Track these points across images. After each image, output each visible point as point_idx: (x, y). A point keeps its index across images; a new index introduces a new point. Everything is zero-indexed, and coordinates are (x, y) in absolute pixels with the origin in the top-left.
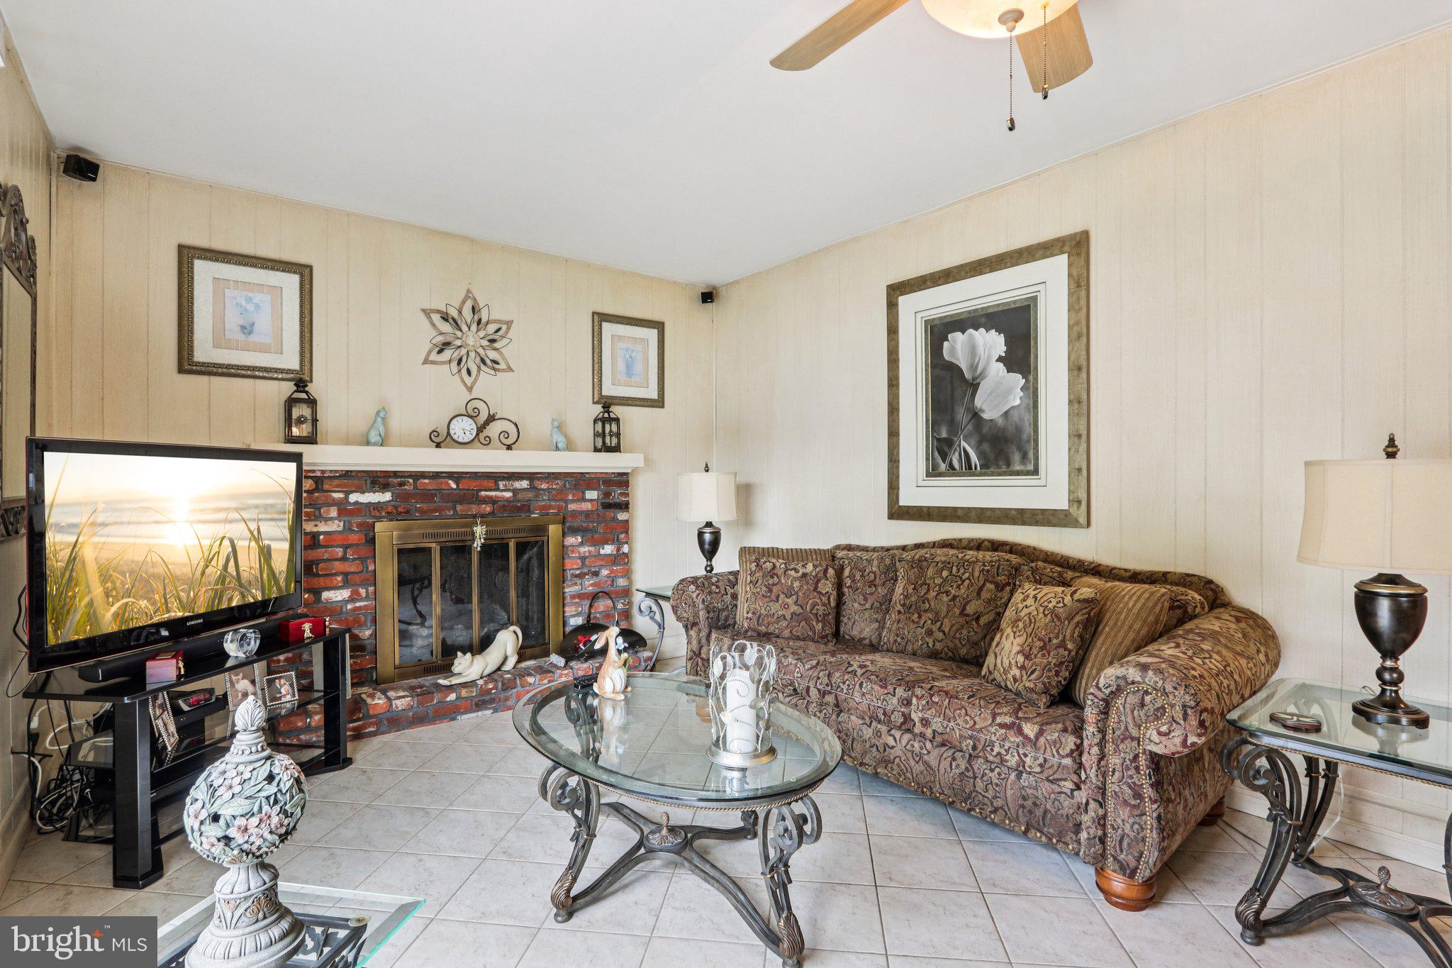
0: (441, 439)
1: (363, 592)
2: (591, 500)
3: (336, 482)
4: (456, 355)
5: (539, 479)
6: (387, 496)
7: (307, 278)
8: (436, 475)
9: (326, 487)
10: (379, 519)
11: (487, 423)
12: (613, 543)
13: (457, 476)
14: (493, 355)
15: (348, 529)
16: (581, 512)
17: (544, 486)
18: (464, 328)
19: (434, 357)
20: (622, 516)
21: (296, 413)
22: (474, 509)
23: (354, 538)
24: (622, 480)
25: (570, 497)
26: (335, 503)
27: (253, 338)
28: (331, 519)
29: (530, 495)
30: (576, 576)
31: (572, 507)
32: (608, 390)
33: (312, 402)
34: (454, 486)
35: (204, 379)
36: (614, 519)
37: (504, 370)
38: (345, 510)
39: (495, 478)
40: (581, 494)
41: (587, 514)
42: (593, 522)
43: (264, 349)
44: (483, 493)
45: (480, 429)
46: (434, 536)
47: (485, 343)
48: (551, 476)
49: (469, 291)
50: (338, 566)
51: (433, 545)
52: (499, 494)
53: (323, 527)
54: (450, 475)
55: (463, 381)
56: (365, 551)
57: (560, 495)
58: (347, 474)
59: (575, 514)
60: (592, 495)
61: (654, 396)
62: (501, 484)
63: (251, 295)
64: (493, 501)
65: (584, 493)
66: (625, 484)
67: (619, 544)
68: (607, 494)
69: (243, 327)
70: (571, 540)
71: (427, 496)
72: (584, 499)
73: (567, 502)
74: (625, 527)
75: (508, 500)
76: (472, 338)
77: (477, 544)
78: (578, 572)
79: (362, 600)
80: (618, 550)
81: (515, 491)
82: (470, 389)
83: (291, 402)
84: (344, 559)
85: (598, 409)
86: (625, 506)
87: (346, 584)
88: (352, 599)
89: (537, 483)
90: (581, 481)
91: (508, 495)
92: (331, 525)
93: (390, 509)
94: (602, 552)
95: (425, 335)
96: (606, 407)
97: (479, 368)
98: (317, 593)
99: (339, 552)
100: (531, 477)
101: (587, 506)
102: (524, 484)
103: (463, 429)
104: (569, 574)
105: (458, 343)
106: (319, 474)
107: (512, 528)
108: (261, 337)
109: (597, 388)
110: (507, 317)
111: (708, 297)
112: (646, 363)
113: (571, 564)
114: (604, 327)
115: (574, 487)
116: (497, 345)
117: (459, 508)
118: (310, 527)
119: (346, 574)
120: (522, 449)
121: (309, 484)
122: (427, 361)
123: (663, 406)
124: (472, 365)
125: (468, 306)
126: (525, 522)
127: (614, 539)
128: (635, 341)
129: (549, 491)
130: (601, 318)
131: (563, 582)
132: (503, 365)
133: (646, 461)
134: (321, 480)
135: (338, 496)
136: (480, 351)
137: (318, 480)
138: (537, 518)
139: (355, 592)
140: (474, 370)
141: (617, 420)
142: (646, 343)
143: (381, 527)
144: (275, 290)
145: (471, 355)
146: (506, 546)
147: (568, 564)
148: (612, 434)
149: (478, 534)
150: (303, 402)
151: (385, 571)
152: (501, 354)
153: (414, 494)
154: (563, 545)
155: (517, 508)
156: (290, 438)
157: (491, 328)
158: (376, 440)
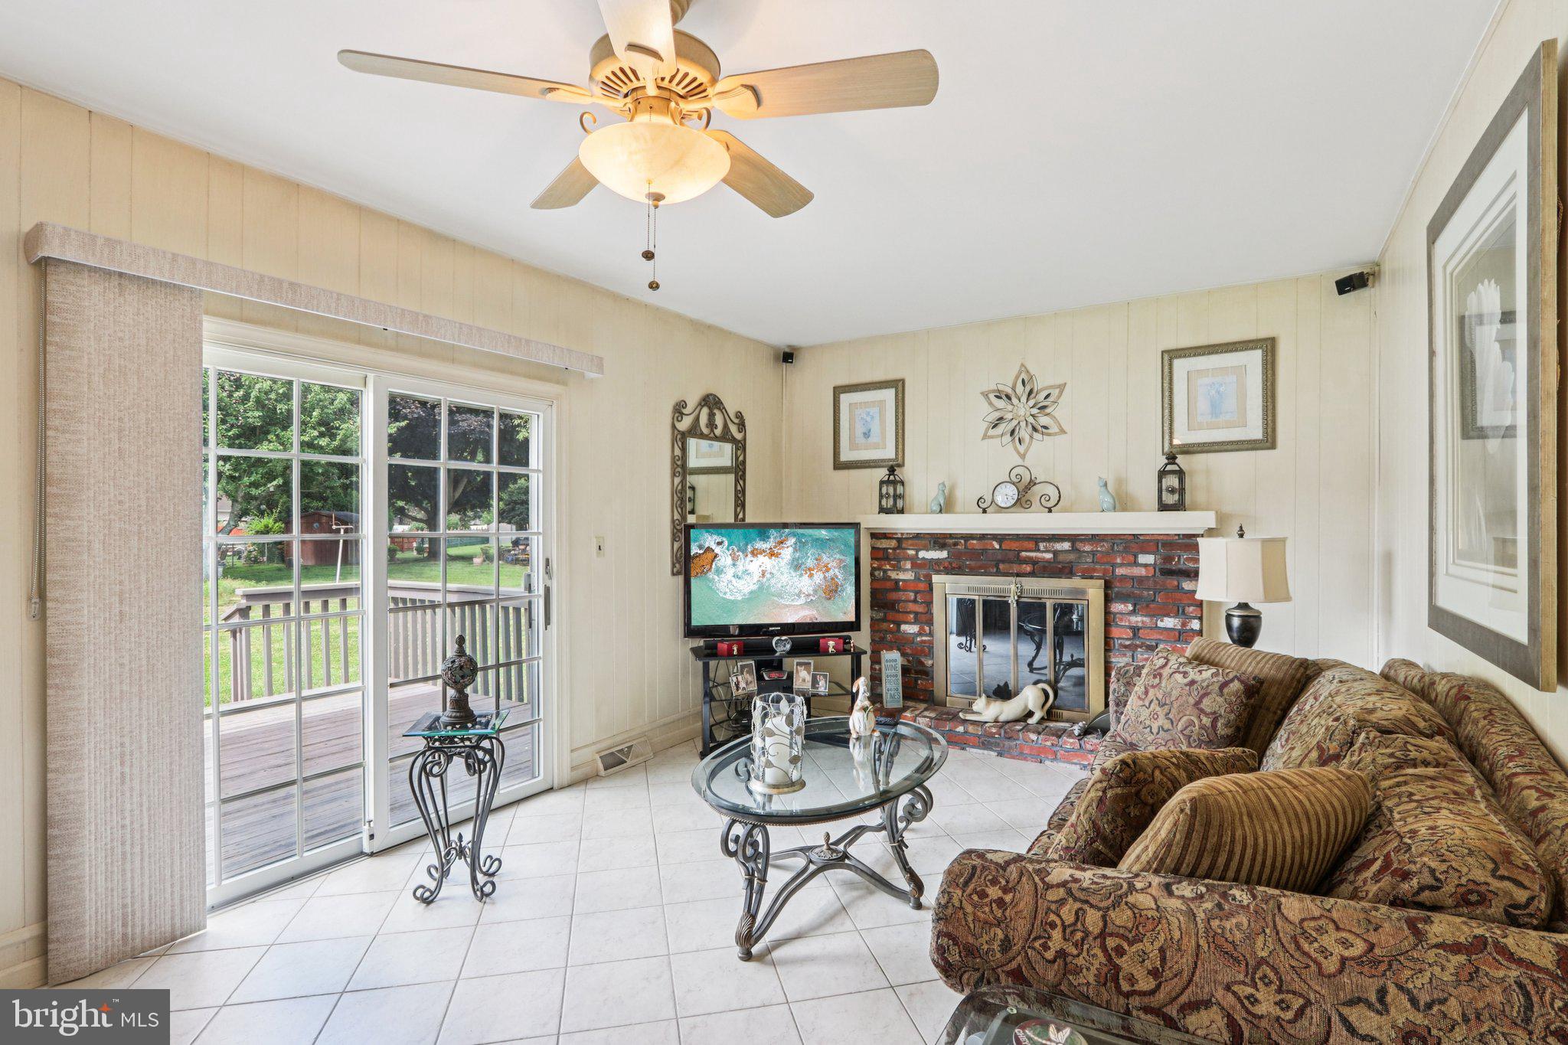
0: (987, 506)
1: (926, 629)
2: (1146, 566)
3: (910, 542)
4: (1010, 429)
5: (1082, 541)
6: (943, 554)
7: (900, 388)
8: (982, 537)
9: (904, 545)
10: (938, 572)
11: (1029, 488)
12: (1176, 615)
13: (1000, 538)
14: (1044, 420)
15: (917, 578)
16: (1133, 578)
17: (1088, 548)
18: (1015, 400)
19: (990, 432)
20: (1187, 585)
21: (884, 491)
22: (1015, 568)
23: (922, 586)
24: (1188, 543)
25: (1119, 561)
26: (908, 558)
27: (870, 439)
28: (907, 570)
29: (1072, 557)
30: (1126, 647)
31: (1119, 571)
32: (1181, 438)
33: (898, 484)
34: (997, 547)
35: (845, 472)
36: (1178, 587)
37: (1055, 434)
38: (917, 564)
39: (1035, 539)
40: (1132, 558)
41: (1141, 580)
42: (1149, 589)
43: (876, 446)
44: (1024, 554)
45: (1023, 495)
46: (981, 590)
47: (1035, 411)
48: (1094, 538)
49: (1022, 365)
50: (911, 606)
51: (976, 598)
52: (1039, 555)
53: (902, 576)
54: (994, 537)
55: (1015, 448)
56: (926, 597)
57: (1108, 557)
58: (918, 536)
59: (1124, 578)
60: (1145, 559)
61: (1258, 435)
62: (1042, 546)
63: (868, 410)
64: (1034, 562)
65: (1136, 557)
66: (1193, 548)
67: (1186, 618)
68: (1168, 559)
69: (865, 434)
70: (1117, 607)
71: (974, 554)
72: (1135, 563)
73: (1114, 566)
74: (1191, 599)
75: (1048, 561)
76: (1022, 409)
77: (1012, 601)
78: (1128, 643)
79: (926, 635)
80: (1184, 624)
81: (1056, 553)
82: (1023, 456)
83: (885, 483)
84: (915, 601)
85: (1163, 462)
86: (1192, 574)
87: (916, 621)
88: (920, 634)
89: (1079, 545)
90: (1135, 544)
91: (1049, 556)
92: (907, 575)
93: (946, 565)
94: (1160, 624)
95: (983, 416)
96: (1171, 458)
97: (1031, 437)
98: (898, 624)
99: (912, 595)
100: (1073, 538)
101: (1142, 572)
102: (1066, 546)
103: (1007, 495)
104: (1117, 643)
105: (1009, 416)
106: (899, 536)
107: (1048, 589)
108: (874, 438)
109: (1167, 437)
110: (1060, 381)
111: (1348, 284)
112: (1242, 396)
113: (1119, 633)
114: (1178, 363)
115: (1127, 550)
116: (1048, 411)
117: (1001, 566)
118: (893, 575)
119: (916, 614)
120: (1065, 510)
121: (894, 543)
122: (985, 437)
123: (1273, 446)
124: (1024, 433)
125: (1020, 381)
126: (1064, 583)
127: (1179, 612)
128: (1224, 370)
129: (1093, 553)
130: (1171, 355)
131: (1106, 651)
132: (1054, 429)
133: (1221, 518)
134: (901, 540)
135: (911, 552)
136: (1031, 420)
137: (899, 540)
138: (1076, 582)
139: (922, 629)
140: (1027, 438)
141: (1181, 474)
142: (1241, 371)
143: (936, 579)
144: (882, 403)
145: (1023, 424)
146: (1044, 606)
147: (1115, 632)
148: (1172, 491)
149: (1015, 589)
150: (892, 483)
151: (939, 615)
152: (1054, 419)
153: (965, 553)
154: (1106, 612)
155: (1058, 569)
156: (881, 510)
157: (1043, 395)
158: (936, 508)
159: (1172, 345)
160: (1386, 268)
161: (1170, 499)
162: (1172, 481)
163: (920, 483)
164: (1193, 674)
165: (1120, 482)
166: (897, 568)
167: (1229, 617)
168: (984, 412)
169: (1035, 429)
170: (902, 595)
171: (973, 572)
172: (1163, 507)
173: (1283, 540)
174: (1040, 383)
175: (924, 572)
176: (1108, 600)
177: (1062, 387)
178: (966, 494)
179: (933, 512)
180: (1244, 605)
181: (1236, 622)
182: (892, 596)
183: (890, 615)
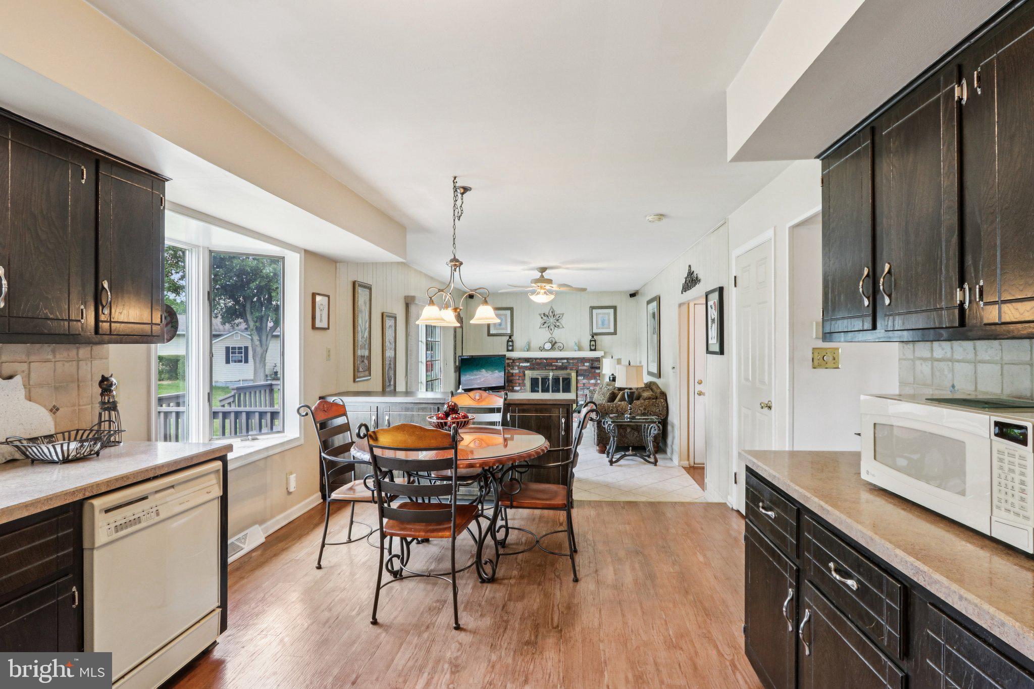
0: (542, 349)
1: (523, 388)
2: (587, 366)
3: (517, 360)
4: (548, 326)
5: (570, 359)
6: (528, 364)
7: (512, 311)
8: (541, 359)
9: (515, 362)
10: (527, 370)
11: (554, 344)
14: (558, 324)
15: (519, 372)
16: (583, 370)
17: (571, 361)
18: (549, 317)
19: (542, 326)
20: (597, 371)
21: (509, 344)
22: (551, 368)
23: (521, 374)
24: (597, 360)
25: (580, 365)
26: (516, 366)
27: (501, 327)
28: (516, 369)
29: (567, 364)
31: (580, 368)
32: (595, 331)
33: (512, 341)
34: (545, 362)
35: (492, 337)
36: (595, 372)
38: (519, 368)
39: (557, 359)
41: (585, 370)
42: (587, 372)
43: (503, 329)
44: (553, 363)
45: (553, 346)
46: (539, 375)
47: (555, 321)
48: (573, 359)
49: (551, 307)
50: (517, 381)
51: (540, 377)
52: (558, 364)
53: (514, 372)
54: (545, 359)
55: (549, 331)
56: (523, 378)
57: (576, 364)
58: (520, 359)
59: (581, 370)
60: (586, 364)
61: (613, 331)
62: (558, 361)
63: (501, 317)
64: (556, 366)
66: (599, 361)
67: (598, 379)
68: (592, 364)
69: (500, 325)
70: (580, 378)
71: (539, 364)
72: (584, 365)
73: (578, 366)
74: (599, 374)
75: (560, 366)
76: (552, 320)
77: (551, 378)
80: (596, 382)
81: (562, 363)
82: (552, 334)
83: (508, 341)
84: (519, 379)
85: (590, 337)
86: (599, 368)
87: (519, 386)
88: (521, 390)
89: (569, 361)
90: (583, 360)
91: (561, 364)
92: (516, 371)
93: (529, 367)
94: (590, 382)
95: (539, 321)
96: (593, 337)
98: (513, 388)
99: (518, 377)
100: (567, 359)
101: (585, 368)
102: (565, 361)
103: (548, 346)
104: (579, 388)
105: (548, 322)
106: (514, 358)
107: (561, 374)
108: (503, 326)
109: (591, 331)
110: (562, 313)
111: (633, 295)
112: (609, 320)
114: (594, 311)
115: (581, 362)
116: (560, 321)
117: (547, 367)
118: (511, 371)
119: (519, 383)
120: (565, 351)
121: (511, 361)
122: (540, 328)
123: (616, 334)
124: (552, 327)
125: (551, 311)
126: (565, 372)
127: (595, 378)
128: (605, 314)
129: (573, 363)
130: (592, 308)
131: (577, 390)
132: (561, 327)
133: (605, 353)
135: (518, 364)
136: (554, 323)
137: (513, 360)
138: (568, 371)
139: (521, 388)
140: (553, 329)
141: (595, 341)
142: (609, 314)
143: (527, 372)
144: (506, 315)
145: (552, 324)
146: (559, 379)
147: (579, 385)
148: (593, 346)
149: (551, 374)
150: (510, 341)
151: (528, 383)
152: (561, 323)
153: (536, 364)
154: (577, 379)
155: (563, 368)
156: (508, 350)
157: (558, 316)
158: (525, 349)
159: (592, 305)
160: (640, 292)
161: (593, 348)
162: (593, 343)
163: (519, 340)
164: (608, 387)
165: (579, 342)
166: (513, 369)
167: (610, 377)
168: (541, 321)
169: (555, 326)
170: (515, 378)
171: (538, 369)
172: (591, 350)
174: (557, 312)
175: (521, 370)
176: (577, 376)
177: (563, 314)
178: (535, 344)
179: (525, 351)
180: (613, 375)
181: (611, 379)
182: (511, 378)
183: (511, 384)
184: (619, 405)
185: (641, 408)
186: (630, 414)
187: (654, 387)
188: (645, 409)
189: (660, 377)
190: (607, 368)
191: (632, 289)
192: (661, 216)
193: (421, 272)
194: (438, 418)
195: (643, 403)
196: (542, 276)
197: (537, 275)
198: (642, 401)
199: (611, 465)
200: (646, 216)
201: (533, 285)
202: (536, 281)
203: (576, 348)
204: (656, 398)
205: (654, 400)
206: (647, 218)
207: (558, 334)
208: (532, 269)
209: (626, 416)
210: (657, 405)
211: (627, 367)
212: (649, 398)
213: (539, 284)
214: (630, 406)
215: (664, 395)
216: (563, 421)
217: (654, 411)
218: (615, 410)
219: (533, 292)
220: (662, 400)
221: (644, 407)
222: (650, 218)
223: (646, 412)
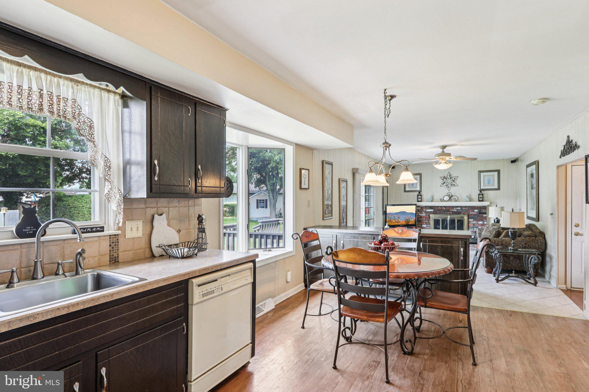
0: (442, 200)
1: (428, 226)
3: (424, 208)
4: (446, 185)
5: (463, 207)
6: (432, 210)
7: (421, 175)
8: (441, 207)
10: (431, 214)
11: (451, 197)
12: (482, 221)
13: (445, 207)
14: (454, 183)
16: (473, 214)
17: (464, 209)
18: (447, 179)
19: (442, 185)
20: (484, 215)
21: (418, 197)
22: (449, 213)
23: (427, 217)
24: (484, 208)
27: (413, 186)
28: (424, 213)
29: (461, 210)
31: (470, 213)
32: (482, 187)
33: (421, 195)
34: (444, 209)
35: (407, 193)
36: (482, 216)
38: (426, 212)
39: (453, 207)
41: (475, 215)
42: (477, 216)
43: (415, 187)
44: (450, 210)
46: (440, 217)
47: (452, 181)
48: (465, 207)
49: (449, 172)
51: (440, 219)
52: (454, 210)
54: (444, 207)
55: (448, 188)
56: (429, 219)
57: (468, 210)
58: (426, 207)
59: (471, 214)
60: (476, 211)
61: (497, 187)
64: (453, 212)
66: (486, 209)
67: (484, 221)
68: (480, 211)
70: (470, 220)
71: (439, 210)
72: (474, 211)
73: (469, 212)
74: (486, 218)
75: (456, 211)
76: (449, 181)
77: (448, 219)
78: (472, 227)
80: (483, 223)
81: (457, 210)
82: (449, 190)
83: (418, 195)
84: (425, 220)
85: (479, 192)
87: (426, 224)
88: (427, 227)
90: (473, 208)
92: (423, 215)
93: (433, 212)
94: (479, 223)
96: (481, 192)
98: (421, 225)
99: (425, 219)
100: (461, 207)
101: (475, 213)
102: (460, 208)
103: (447, 198)
104: (470, 227)
105: (446, 182)
107: (456, 217)
108: (415, 185)
109: (479, 188)
110: (457, 175)
111: (513, 162)
112: (494, 180)
113: (471, 225)
114: (481, 174)
116: (455, 181)
117: (445, 212)
118: (420, 215)
119: (426, 223)
120: (460, 201)
121: (420, 208)
122: (441, 186)
123: (499, 190)
125: (449, 175)
126: (459, 216)
127: (482, 220)
128: (490, 175)
129: (465, 210)
130: (480, 172)
132: (456, 185)
133: (491, 203)
134: (422, 208)
135: (425, 210)
136: (451, 183)
138: (462, 215)
140: (450, 187)
141: (482, 194)
142: (493, 176)
143: (431, 215)
144: (417, 179)
145: (449, 184)
146: (454, 220)
147: (470, 225)
148: (481, 198)
149: (449, 217)
150: (420, 195)
151: (432, 223)
152: (456, 183)
153: (437, 210)
154: (468, 221)
155: (458, 213)
156: (418, 201)
157: (453, 178)
158: (430, 201)
159: (480, 170)
160: (519, 159)
161: (481, 199)
162: (481, 196)
163: (426, 195)
165: (470, 196)
166: (421, 213)
167: (494, 220)
168: (441, 181)
169: (452, 185)
170: (422, 219)
171: (439, 214)
172: (479, 201)
173: (504, 207)
174: (453, 175)
175: (427, 214)
176: (468, 219)
178: (437, 197)
179: (429, 202)
180: (497, 218)
181: (496, 221)
182: (420, 219)
183: (420, 223)
184: (504, 240)
185: (522, 243)
186: (513, 247)
187: (533, 228)
188: (526, 244)
189: (538, 221)
190: (492, 214)
191: (514, 157)
192: (544, 100)
193: (362, 154)
194: (375, 244)
195: (524, 239)
196: (443, 152)
197: (440, 151)
198: (524, 238)
199: (497, 282)
200: (531, 101)
201: (437, 157)
202: (439, 155)
203: (468, 199)
204: (536, 236)
205: (534, 238)
206: (532, 102)
207: (453, 190)
208: (436, 147)
209: (510, 248)
210: (536, 241)
211: (511, 213)
212: (529, 236)
213: (441, 157)
214: (513, 241)
215: (542, 234)
216: (462, 250)
217: (534, 246)
218: (500, 243)
219: (437, 163)
220: (541, 238)
221: (525, 242)
222: (535, 102)
223: (527, 246)
